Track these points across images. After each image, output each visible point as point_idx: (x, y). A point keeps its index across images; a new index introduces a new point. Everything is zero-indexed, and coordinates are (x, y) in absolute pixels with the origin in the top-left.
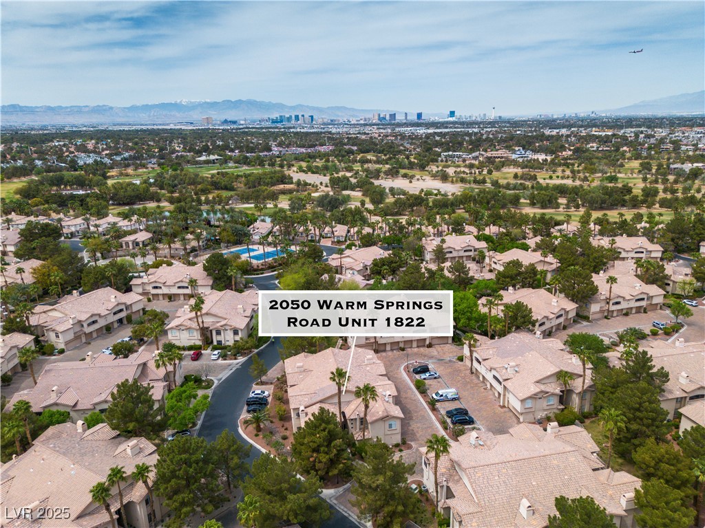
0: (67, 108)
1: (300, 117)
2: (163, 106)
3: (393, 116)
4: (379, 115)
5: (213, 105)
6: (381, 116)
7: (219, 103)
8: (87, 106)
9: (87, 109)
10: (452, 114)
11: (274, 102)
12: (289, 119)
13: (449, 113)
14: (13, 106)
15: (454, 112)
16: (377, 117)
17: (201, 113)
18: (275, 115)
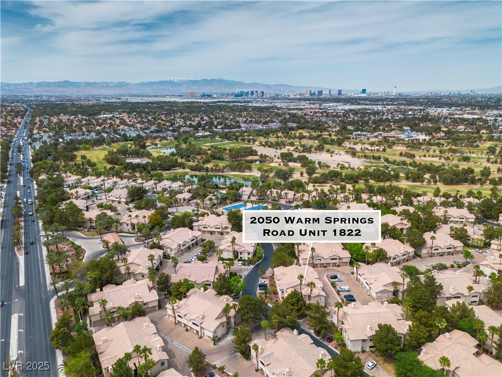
0: (99, 83)
1: (255, 92)
2: (162, 83)
3: (320, 93)
4: (311, 91)
5: (195, 82)
6: (312, 92)
7: (199, 81)
8: (113, 83)
9: (112, 84)
10: (364, 91)
11: (237, 81)
12: (247, 94)
13: (361, 90)
14: (66, 82)
15: (365, 90)
16: (309, 93)
17: (187, 88)
18: (237, 91)
